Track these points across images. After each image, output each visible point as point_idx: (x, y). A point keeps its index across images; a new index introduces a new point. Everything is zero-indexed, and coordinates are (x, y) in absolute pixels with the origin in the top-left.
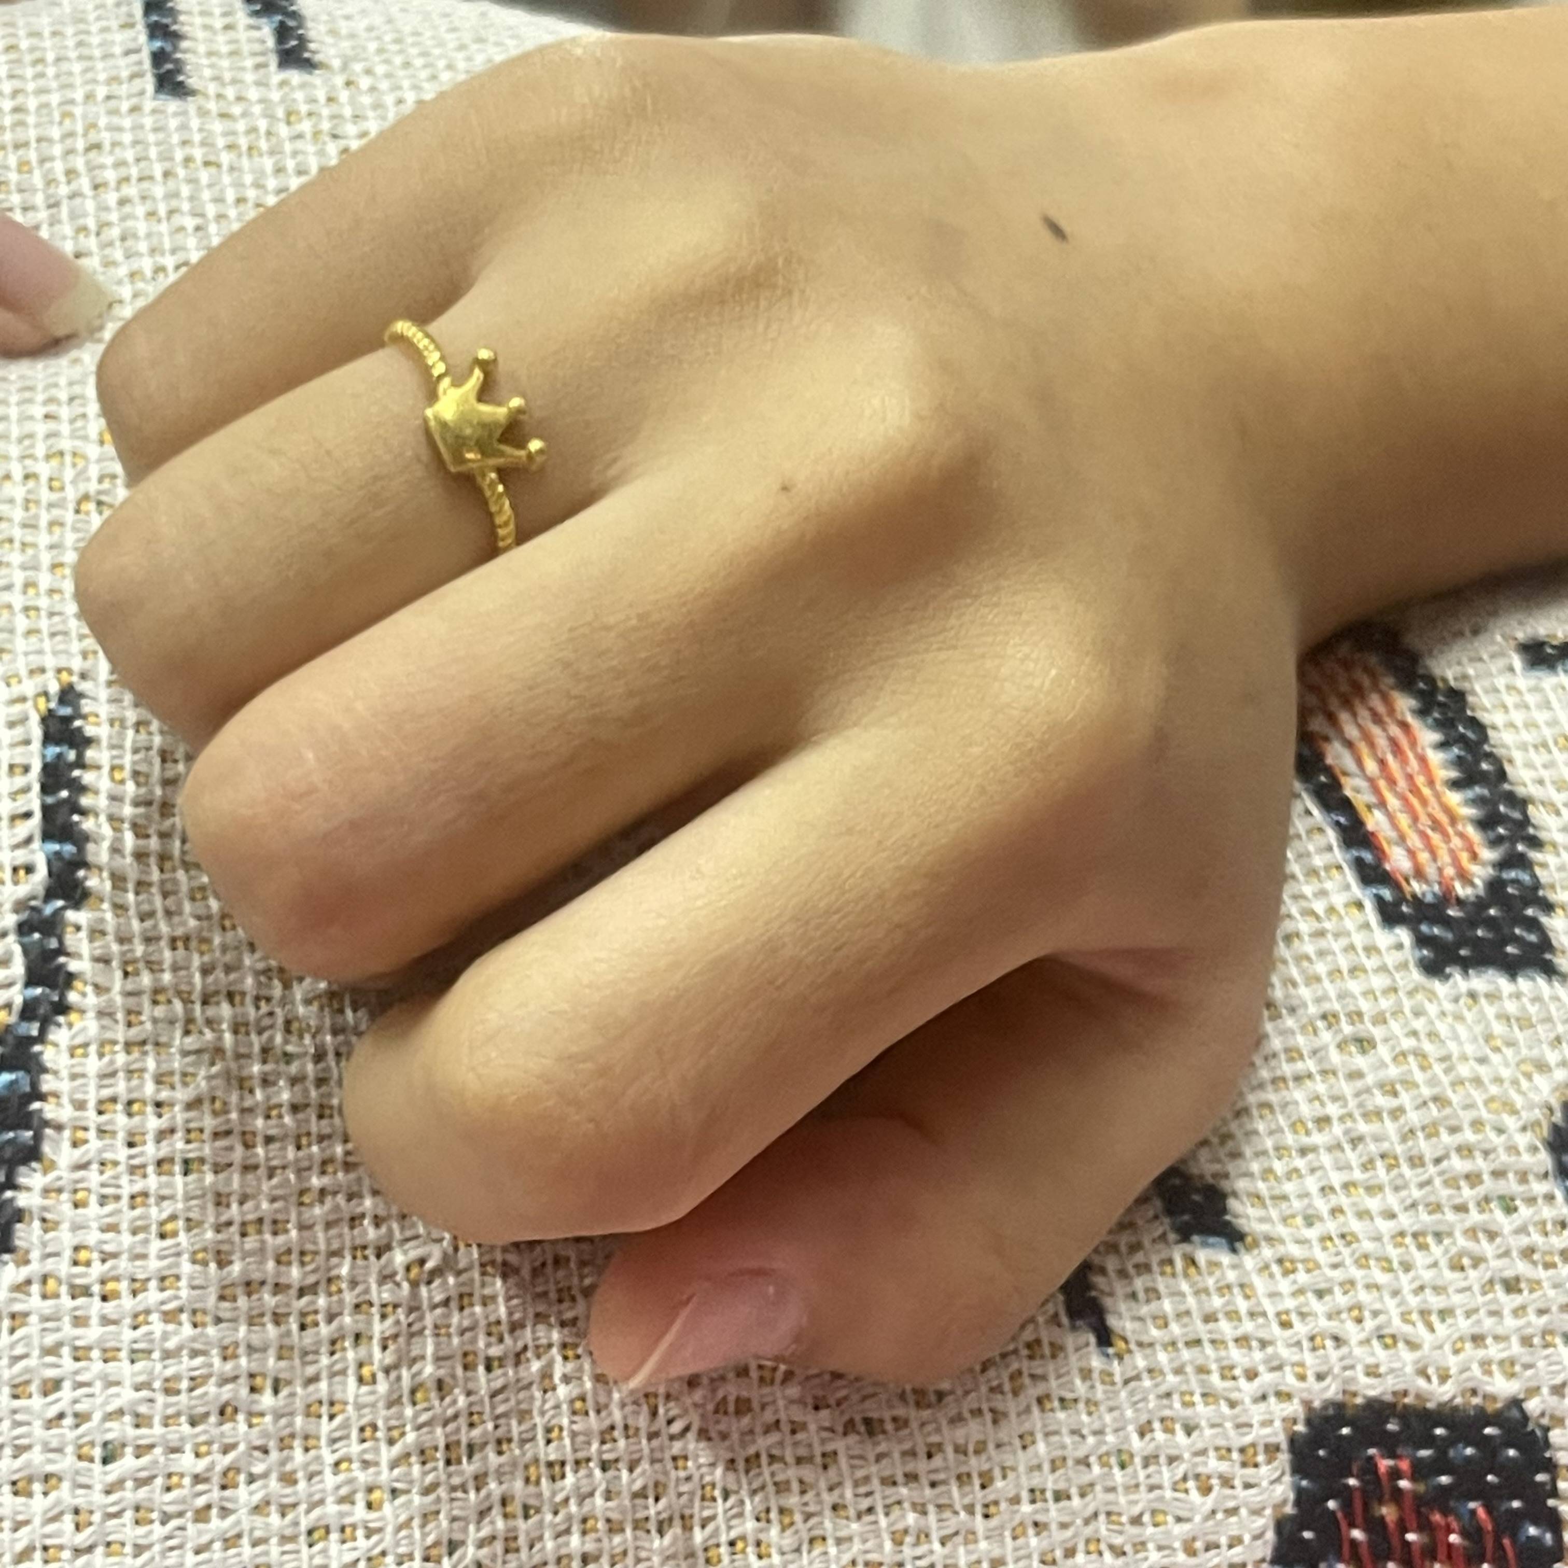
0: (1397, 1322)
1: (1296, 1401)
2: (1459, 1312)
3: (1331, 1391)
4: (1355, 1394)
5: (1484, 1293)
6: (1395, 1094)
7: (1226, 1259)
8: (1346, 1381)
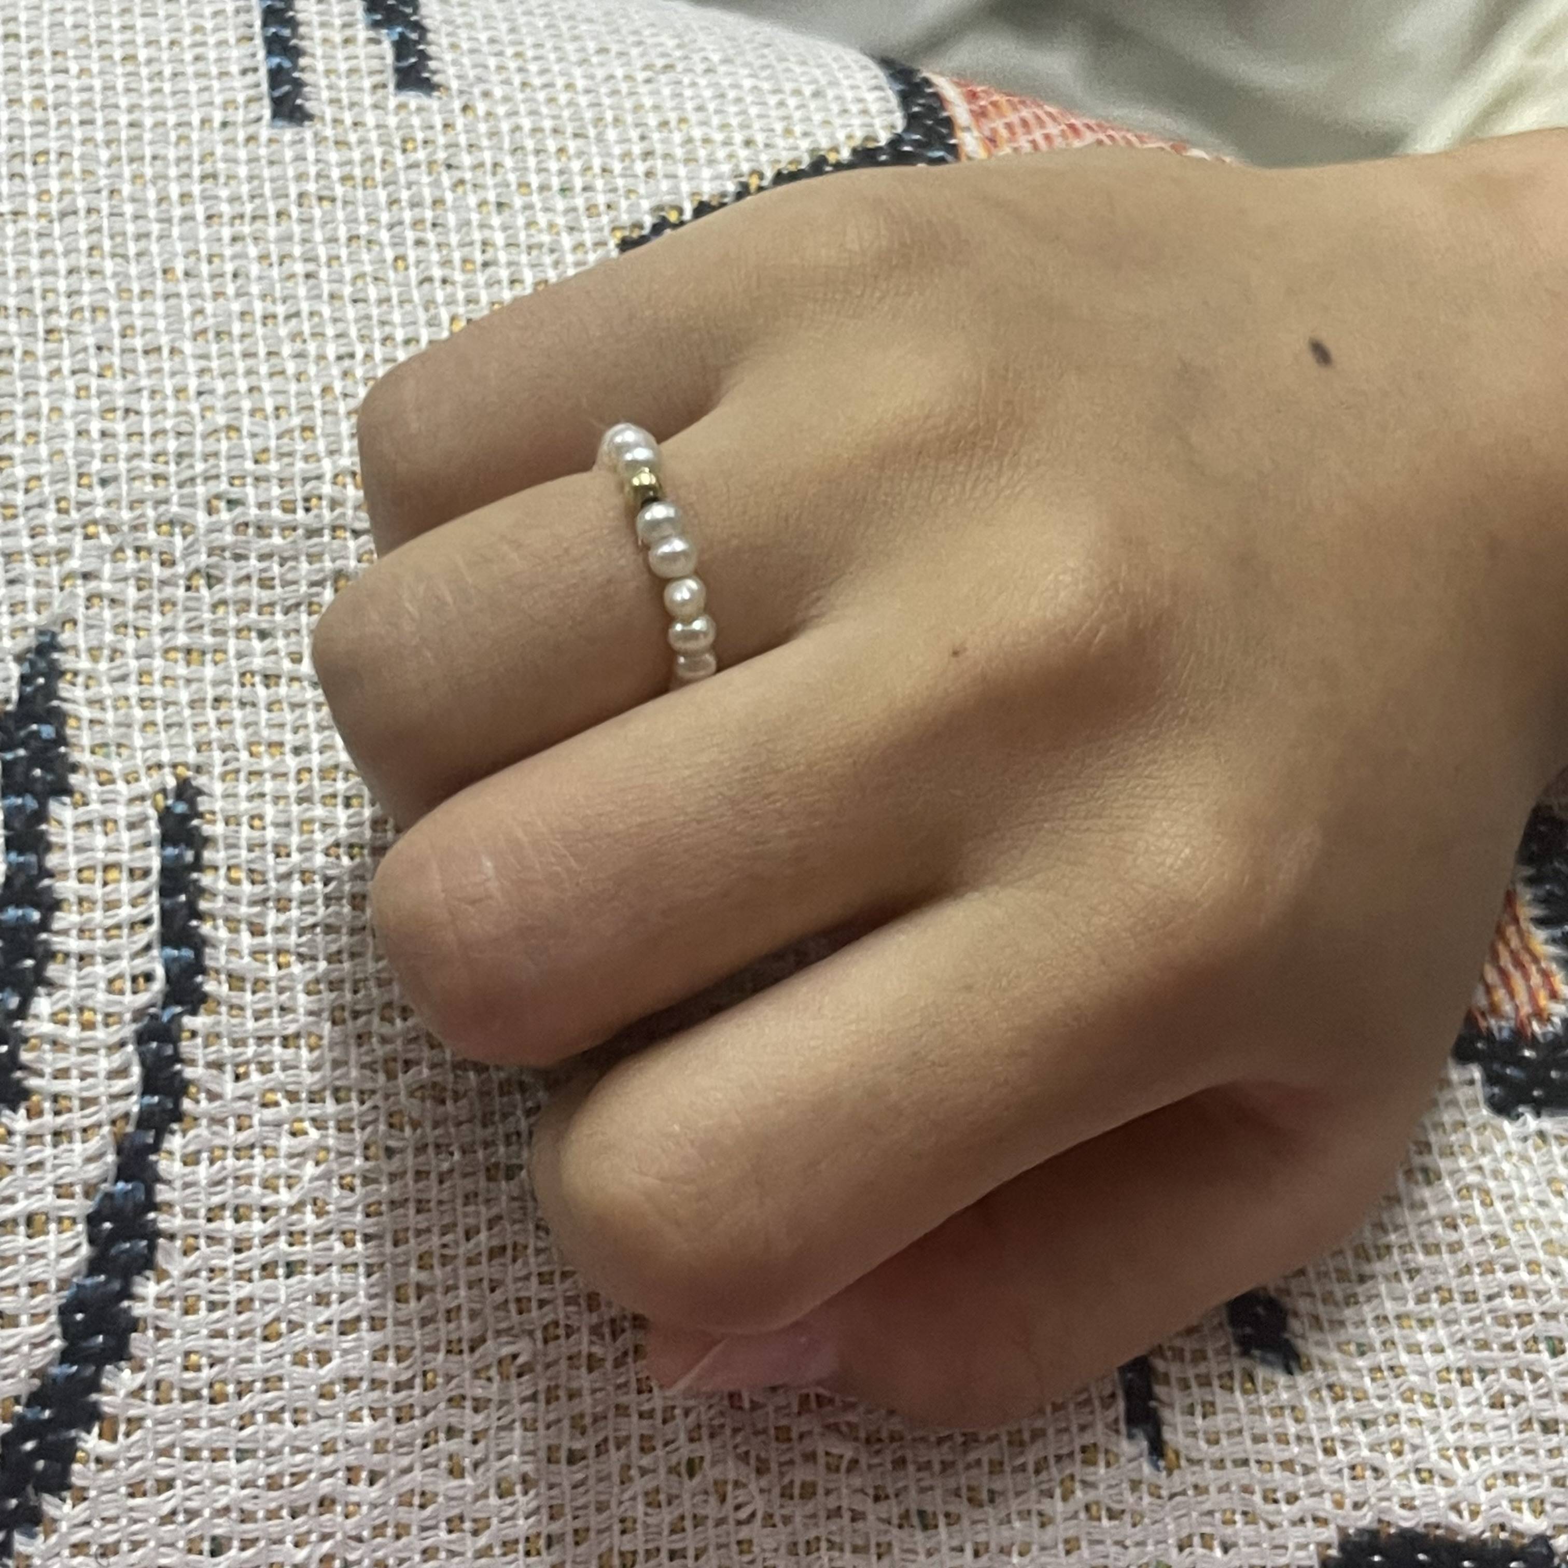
0: (1434, 1457)
1: (1332, 1527)
2: (1493, 1450)
3: (1366, 1519)
4: (1389, 1524)
5: (1521, 1432)
6: (1455, 1227)
7: (1282, 1379)
8: (1382, 1511)
